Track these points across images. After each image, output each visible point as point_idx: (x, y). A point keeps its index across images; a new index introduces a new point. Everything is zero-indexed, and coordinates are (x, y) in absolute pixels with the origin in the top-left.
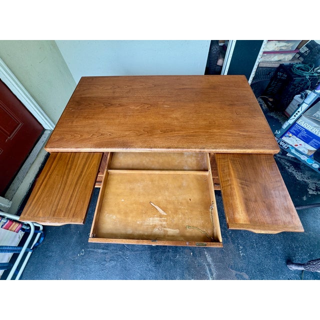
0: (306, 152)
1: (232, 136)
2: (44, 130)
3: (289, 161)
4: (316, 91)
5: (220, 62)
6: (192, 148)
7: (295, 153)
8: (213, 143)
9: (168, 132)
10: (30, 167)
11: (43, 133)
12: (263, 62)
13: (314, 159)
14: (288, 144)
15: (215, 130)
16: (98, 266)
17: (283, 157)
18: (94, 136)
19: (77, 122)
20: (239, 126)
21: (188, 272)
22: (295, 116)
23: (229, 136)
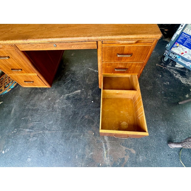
3: (176, 70)
8: (101, 32)
14: (176, 54)
16: (24, 140)
17: (172, 67)
18: (5, 34)
21: (88, 147)
22: (182, 26)
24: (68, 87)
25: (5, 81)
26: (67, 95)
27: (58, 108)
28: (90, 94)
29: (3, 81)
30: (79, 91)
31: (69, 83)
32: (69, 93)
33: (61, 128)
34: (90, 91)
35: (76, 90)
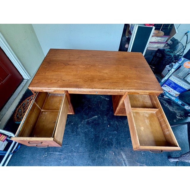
0: (175, 95)
1: (137, 83)
2: (23, 79)
3: (165, 100)
4: (179, 62)
5: (126, 46)
6: (116, 89)
7: (168, 96)
8: (128, 86)
9: (102, 80)
10: (13, 101)
11: (22, 81)
12: (149, 47)
13: (179, 99)
14: (165, 91)
15: (128, 80)
17: (162, 98)
18: (59, 81)
19: (48, 73)
20: (140, 78)
22: (168, 75)
23: (136, 83)
24: (86, 113)
25: (27, 106)
26: (87, 120)
27: (81, 132)
28: (105, 119)
29: (25, 106)
30: (96, 116)
31: (86, 109)
32: (88, 119)
33: (86, 150)
34: (106, 117)
35: (94, 116)
